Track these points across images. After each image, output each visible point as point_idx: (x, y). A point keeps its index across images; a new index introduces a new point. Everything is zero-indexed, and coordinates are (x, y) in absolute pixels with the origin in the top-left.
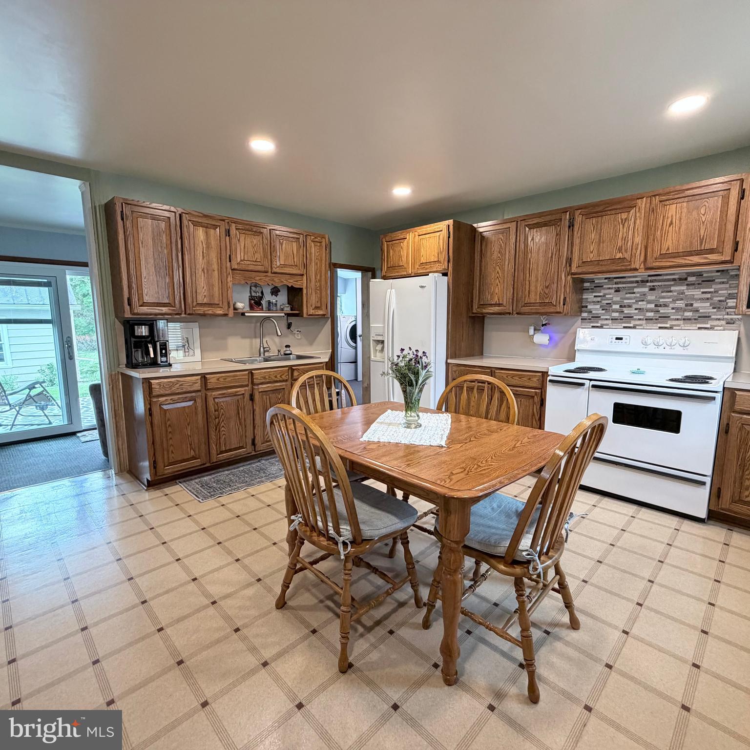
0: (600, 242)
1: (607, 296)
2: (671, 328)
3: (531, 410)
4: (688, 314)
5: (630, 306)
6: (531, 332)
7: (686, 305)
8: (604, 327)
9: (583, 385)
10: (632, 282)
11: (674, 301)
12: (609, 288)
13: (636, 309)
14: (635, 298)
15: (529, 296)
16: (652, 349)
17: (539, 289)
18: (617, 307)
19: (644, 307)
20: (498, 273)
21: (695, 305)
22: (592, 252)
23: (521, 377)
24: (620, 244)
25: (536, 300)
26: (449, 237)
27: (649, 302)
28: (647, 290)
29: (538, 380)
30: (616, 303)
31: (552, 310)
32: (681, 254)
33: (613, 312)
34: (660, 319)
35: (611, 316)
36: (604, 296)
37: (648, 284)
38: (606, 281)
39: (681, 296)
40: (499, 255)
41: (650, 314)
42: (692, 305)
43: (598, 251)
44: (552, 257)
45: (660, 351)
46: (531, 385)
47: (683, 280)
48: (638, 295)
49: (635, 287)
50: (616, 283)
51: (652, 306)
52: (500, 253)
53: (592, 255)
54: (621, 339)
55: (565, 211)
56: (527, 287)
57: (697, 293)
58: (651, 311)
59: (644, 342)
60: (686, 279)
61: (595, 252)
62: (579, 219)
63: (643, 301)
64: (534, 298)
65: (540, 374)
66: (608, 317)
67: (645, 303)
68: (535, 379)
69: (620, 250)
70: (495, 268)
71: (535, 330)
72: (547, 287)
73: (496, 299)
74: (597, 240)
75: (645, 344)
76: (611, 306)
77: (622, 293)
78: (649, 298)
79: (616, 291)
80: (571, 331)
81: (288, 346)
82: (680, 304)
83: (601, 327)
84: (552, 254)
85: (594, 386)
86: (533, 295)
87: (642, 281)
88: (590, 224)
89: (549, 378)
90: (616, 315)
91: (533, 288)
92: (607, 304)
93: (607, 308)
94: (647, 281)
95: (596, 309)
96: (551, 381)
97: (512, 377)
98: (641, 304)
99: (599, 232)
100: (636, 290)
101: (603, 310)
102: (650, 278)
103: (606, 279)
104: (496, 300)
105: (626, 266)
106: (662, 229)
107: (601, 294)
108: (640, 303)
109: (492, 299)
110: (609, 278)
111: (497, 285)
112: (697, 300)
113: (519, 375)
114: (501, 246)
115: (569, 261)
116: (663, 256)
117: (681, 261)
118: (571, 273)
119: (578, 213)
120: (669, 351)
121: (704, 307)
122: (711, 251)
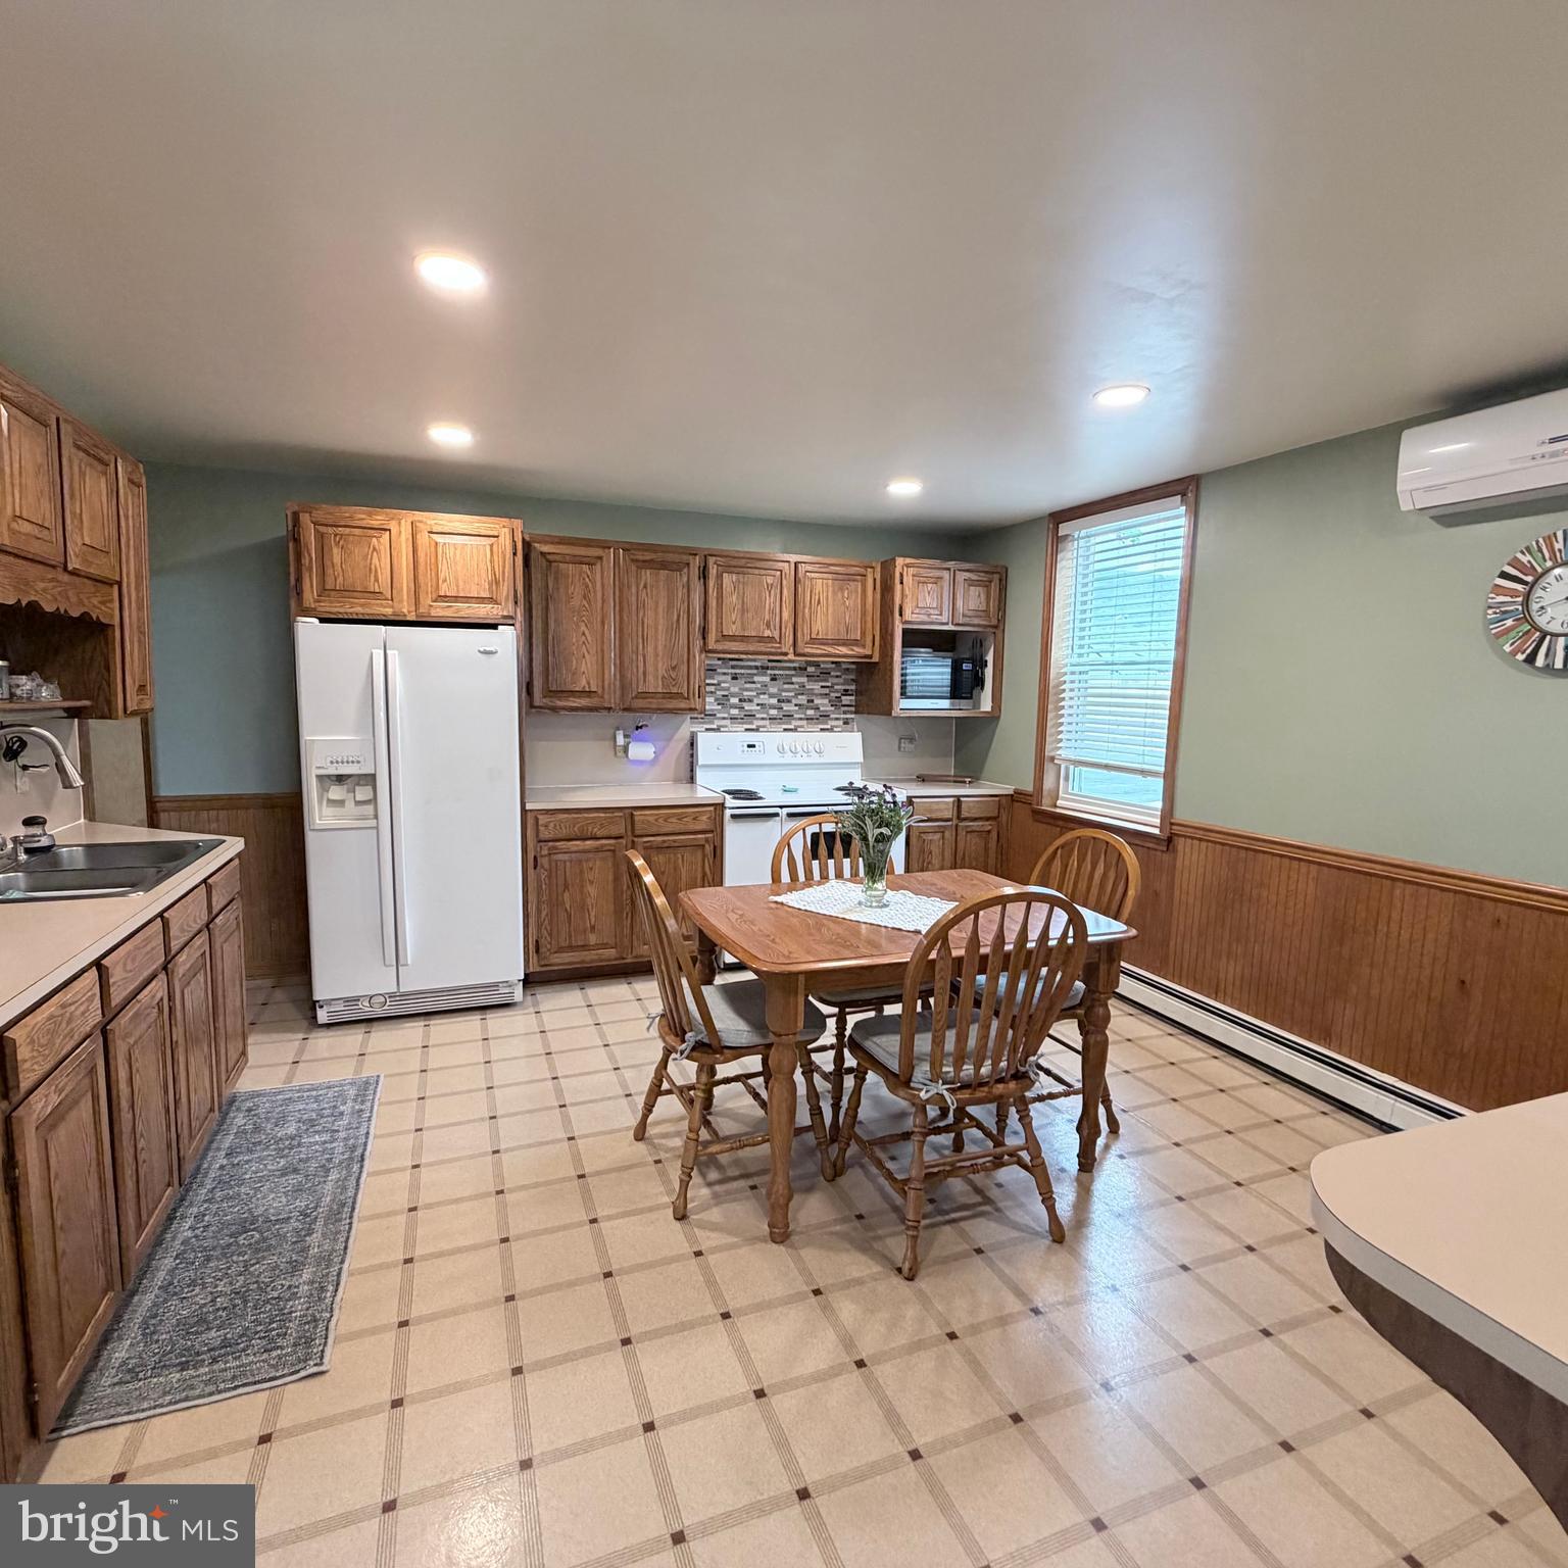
0: (744, 611)
1: (723, 685)
3: (700, 869)
4: (810, 712)
5: (750, 701)
6: (620, 740)
7: (808, 701)
8: (722, 729)
9: (777, 815)
10: (750, 667)
11: (796, 696)
12: (724, 674)
13: (758, 705)
14: (757, 689)
15: (645, 681)
16: (785, 758)
17: (662, 672)
18: (734, 700)
19: (766, 702)
20: (584, 634)
21: (816, 702)
22: (734, 623)
23: (680, 818)
24: (767, 617)
25: (658, 687)
26: (515, 554)
27: (772, 696)
28: (767, 679)
29: (709, 818)
30: (733, 695)
31: (683, 705)
32: (830, 642)
33: (731, 707)
34: (783, 719)
35: (729, 714)
36: (719, 684)
37: (769, 672)
38: (720, 662)
39: (802, 690)
40: (585, 603)
41: (774, 712)
42: (812, 701)
43: (742, 623)
44: (678, 620)
46: (699, 827)
48: (759, 686)
49: (755, 675)
50: (733, 667)
51: (774, 701)
52: (585, 599)
53: (734, 627)
54: (754, 746)
55: (692, 552)
56: (641, 665)
57: (816, 687)
58: (773, 707)
59: (781, 748)
60: (806, 669)
61: (738, 623)
62: (713, 570)
63: (765, 694)
64: (654, 685)
65: (712, 808)
66: (726, 715)
67: (766, 696)
68: (704, 818)
69: (768, 626)
70: (577, 625)
71: (626, 736)
72: (674, 668)
73: (584, 682)
74: (740, 606)
76: (729, 700)
77: (741, 681)
78: (773, 690)
79: (733, 678)
82: (803, 699)
83: (718, 730)
84: (679, 616)
85: (790, 815)
86: (650, 678)
87: (763, 668)
88: (730, 581)
89: (728, 813)
90: (735, 712)
91: (650, 669)
92: (723, 696)
93: (723, 701)
94: (767, 668)
96: (734, 816)
97: (665, 820)
98: (764, 699)
99: (741, 593)
100: (756, 679)
101: (719, 704)
102: (770, 664)
103: (719, 659)
104: (581, 685)
105: (775, 648)
106: (810, 608)
107: (715, 682)
108: (762, 696)
109: (573, 681)
110: (724, 659)
111: (584, 657)
112: (816, 695)
113: (678, 814)
114: (587, 586)
115: (704, 629)
116: (813, 641)
117: (831, 650)
118: (705, 650)
119: (711, 560)
120: (806, 760)
121: (823, 703)
122: (856, 642)
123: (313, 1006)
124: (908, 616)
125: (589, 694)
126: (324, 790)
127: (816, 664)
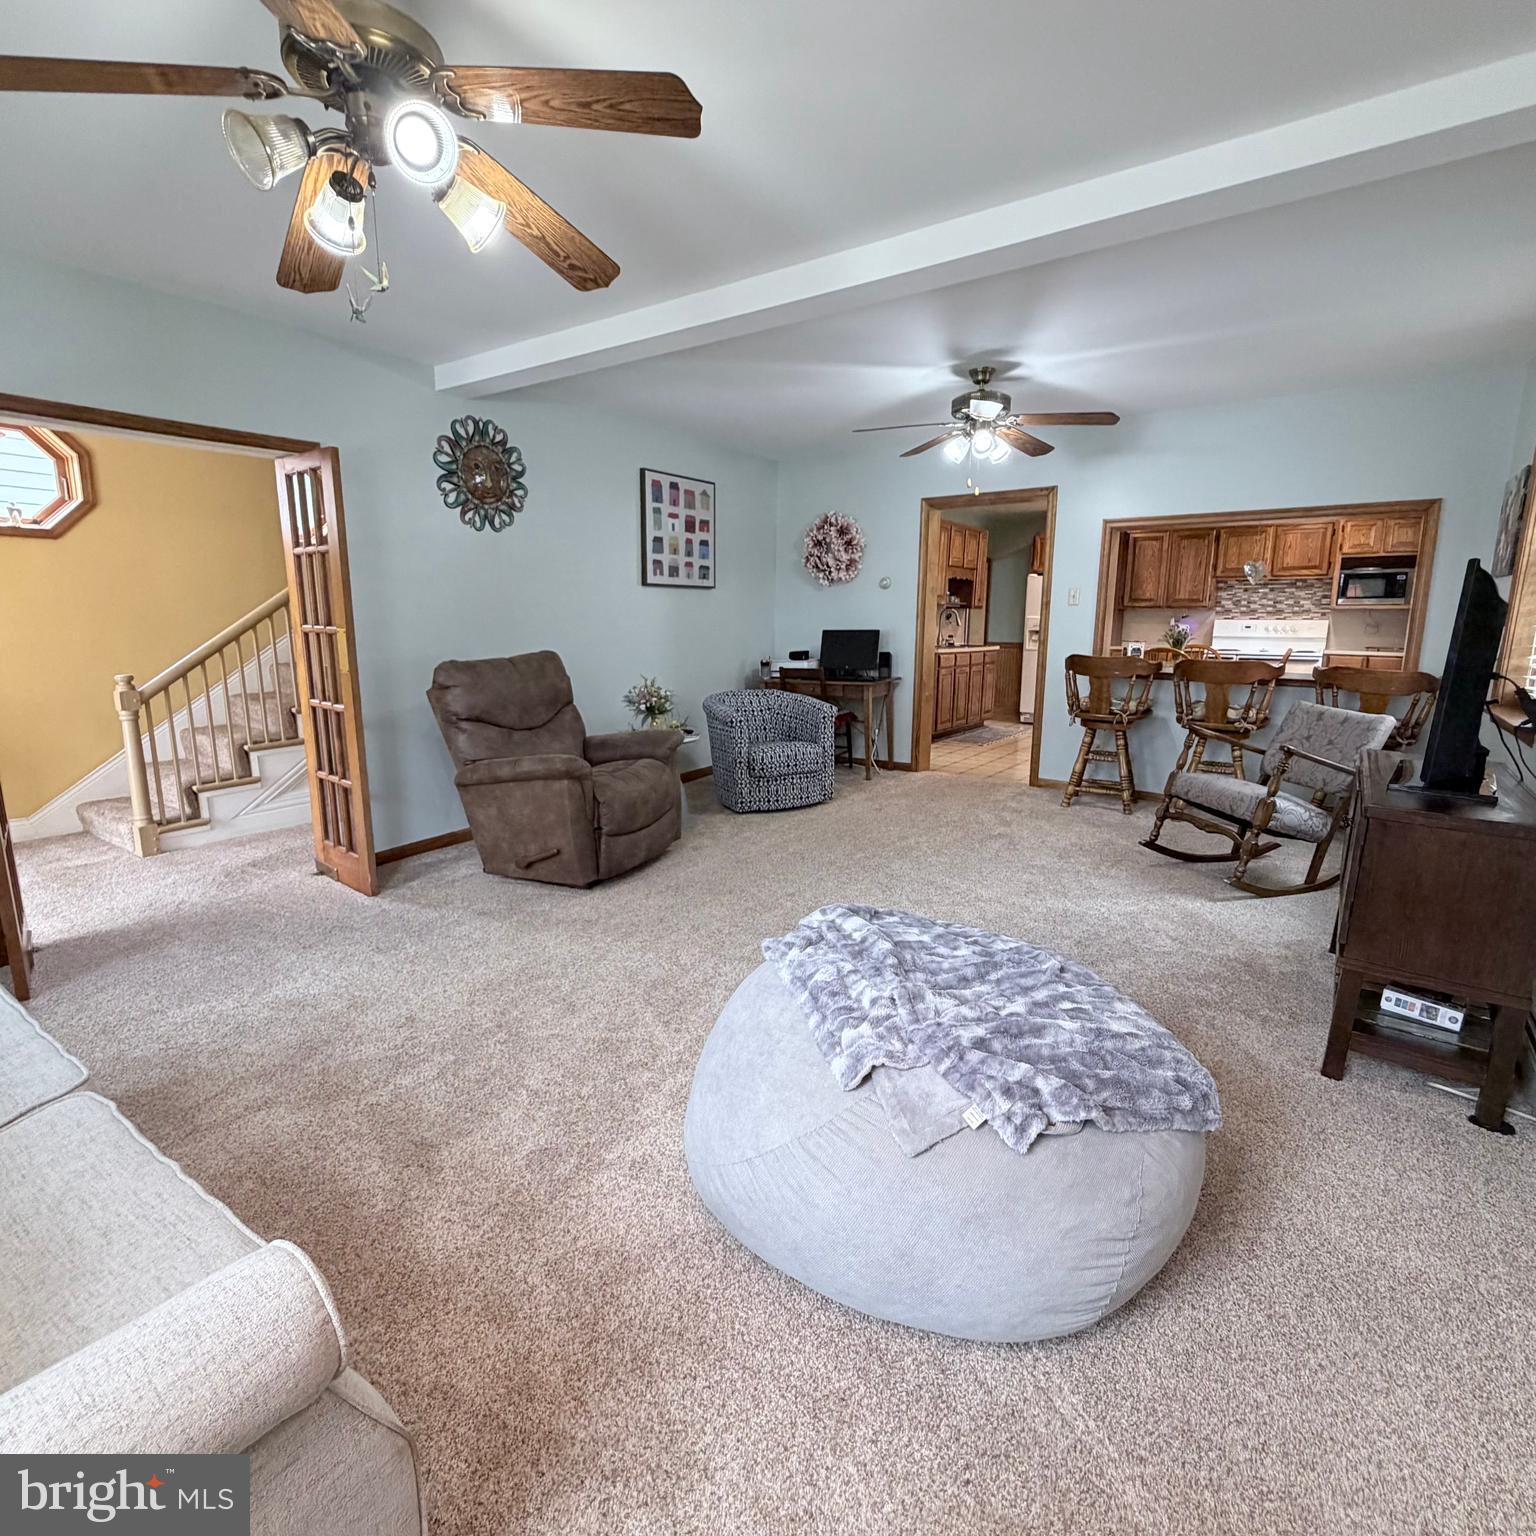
0: (1239, 554)
1: (1237, 595)
2: (1284, 619)
4: (1296, 609)
7: (1295, 603)
8: (1235, 618)
11: (1287, 599)
12: (1239, 589)
13: (1259, 605)
14: (1260, 596)
15: (1179, 593)
16: (1272, 634)
17: (1189, 588)
18: (1244, 603)
19: (1265, 603)
20: (1150, 573)
21: (1301, 603)
22: (1233, 562)
27: (1269, 600)
28: (1267, 590)
30: (1244, 600)
31: (1198, 605)
32: (1294, 568)
33: (1242, 607)
34: (1277, 613)
35: (1240, 610)
36: (1235, 594)
37: (1270, 586)
39: (1292, 596)
41: (1270, 609)
42: (1298, 603)
44: (1200, 562)
45: (1278, 635)
47: (1293, 585)
48: (1261, 594)
49: (1259, 588)
51: (1271, 603)
52: (1153, 557)
53: (1233, 564)
54: (1249, 627)
55: (1213, 529)
56: (1178, 585)
57: (1302, 594)
58: (1270, 606)
60: (1296, 584)
61: (1236, 561)
62: (1223, 536)
63: (1265, 599)
64: (1184, 596)
66: (1238, 611)
70: (1148, 569)
72: (1196, 586)
73: (1148, 594)
75: (1267, 629)
76: (1240, 602)
77: (1248, 593)
78: (1270, 596)
79: (1244, 591)
80: (1208, 621)
81: (951, 636)
82: (1291, 602)
83: (1232, 619)
84: (1201, 560)
86: (1182, 591)
87: (1265, 584)
88: (1232, 540)
90: (1244, 609)
91: (1182, 588)
92: (1237, 600)
93: (1237, 604)
94: (1268, 584)
95: (1228, 604)
98: (1264, 601)
99: (1240, 548)
100: (1260, 590)
101: (1234, 605)
104: (1148, 596)
106: (1284, 550)
107: (1232, 593)
109: (1144, 594)
111: (1149, 583)
112: (1302, 599)
114: (1154, 551)
115: (1215, 568)
116: (1284, 569)
117: (1296, 572)
118: (1214, 576)
119: (1222, 531)
120: (1284, 635)
121: (1307, 604)
122: (1315, 567)
123: (1018, 714)
124: (1346, 549)
125: (1151, 600)
126: (1031, 636)
127: (1305, 581)
